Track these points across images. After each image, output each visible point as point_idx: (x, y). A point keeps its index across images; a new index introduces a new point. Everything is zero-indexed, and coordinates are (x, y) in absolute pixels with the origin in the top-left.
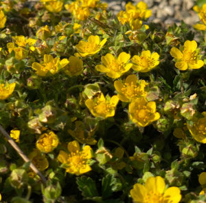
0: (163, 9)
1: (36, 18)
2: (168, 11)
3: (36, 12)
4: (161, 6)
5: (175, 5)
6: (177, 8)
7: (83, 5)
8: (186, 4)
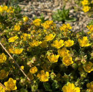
0: (76, 27)
1: (31, 28)
2: (78, 28)
3: (31, 26)
4: (75, 26)
5: (80, 26)
6: (81, 27)
7: (47, 24)
8: (84, 25)
